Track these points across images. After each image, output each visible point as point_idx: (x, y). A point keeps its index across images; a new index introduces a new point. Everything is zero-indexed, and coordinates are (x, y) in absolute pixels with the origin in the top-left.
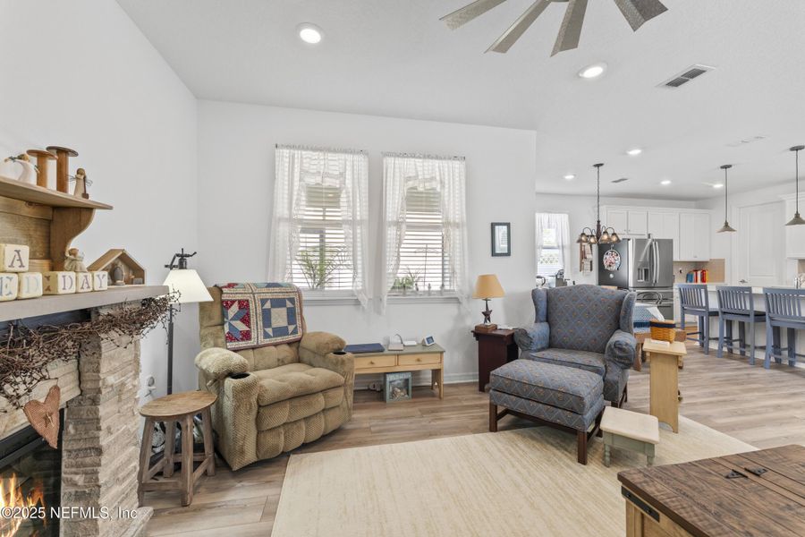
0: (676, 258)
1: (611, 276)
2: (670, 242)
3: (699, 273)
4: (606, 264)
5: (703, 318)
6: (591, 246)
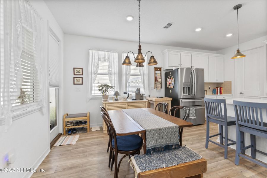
0: (206, 80)
1: (170, 91)
2: (203, 70)
3: (219, 89)
4: (168, 84)
5: (222, 126)
6: (161, 74)
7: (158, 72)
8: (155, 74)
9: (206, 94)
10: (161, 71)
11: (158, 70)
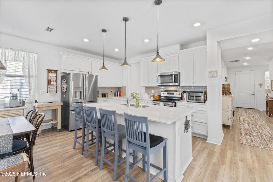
1: (64, 96)
3: (118, 92)
4: (62, 88)
6: (57, 77)
7: (53, 75)
8: (48, 76)
9: (108, 96)
10: (56, 73)
11: (53, 73)
